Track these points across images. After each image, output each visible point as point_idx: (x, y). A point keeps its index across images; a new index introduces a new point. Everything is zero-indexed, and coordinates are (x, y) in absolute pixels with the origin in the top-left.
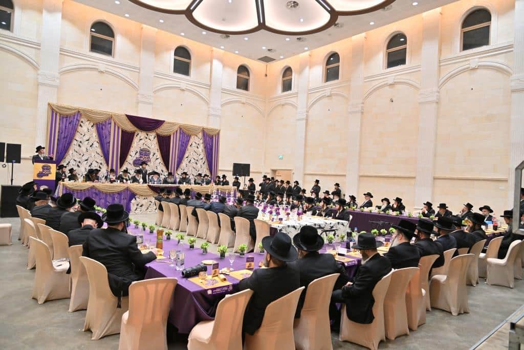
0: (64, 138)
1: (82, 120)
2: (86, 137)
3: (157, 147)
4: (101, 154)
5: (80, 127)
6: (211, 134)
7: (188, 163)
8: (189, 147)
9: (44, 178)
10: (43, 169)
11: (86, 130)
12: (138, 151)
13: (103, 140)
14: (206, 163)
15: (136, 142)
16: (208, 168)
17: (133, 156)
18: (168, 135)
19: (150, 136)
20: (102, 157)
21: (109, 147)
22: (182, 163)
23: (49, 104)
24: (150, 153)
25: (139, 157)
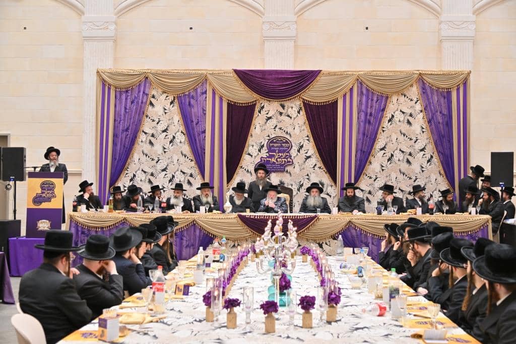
0: (123, 131)
1: (154, 92)
2: (163, 125)
3: (307, 131)
4: (192, 157)
5: (150, 108)
6: (443, 85)
7: (385, 163)
8: (385, 123)
9: (44, 205)
10: (42, 188)
11: (161, 112)
12: (263, 145)
13: (193, 129)
14: (436, 160)
15: (259, 125)
16: (442, 172)
17: (254, 155)
18: (329, 101)
19: (290, 109)
20: (193, 163)
21: (204, 139)
22: (370, 163)
23: (98, 72)
24: (292, 146)
25: (268, 157)
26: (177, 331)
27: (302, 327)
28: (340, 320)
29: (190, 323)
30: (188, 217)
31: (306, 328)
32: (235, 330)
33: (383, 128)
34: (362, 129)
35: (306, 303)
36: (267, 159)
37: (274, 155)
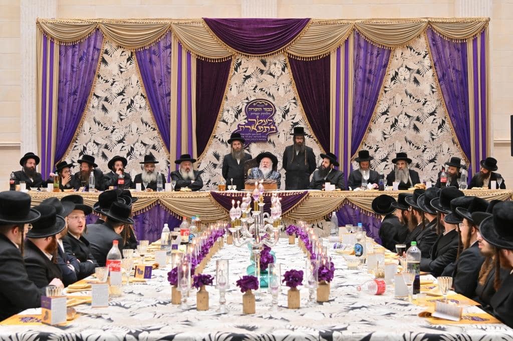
0: (70, 94)
1: (107, 47)
2: (116, 89)
3: (293, 92)
4: (154, 125)
5: (103, 66)
6: (457, 35)
7: (388, 130)
8: (387, 82)
11: (116, 70)
12: (241, 110)
13: (155, 91)
14: (448, 126)
15: (236, 85)
16: (456, 140)
17: (229, 122)
18: (320, 56)
19: (273, 66)
20: (156, 132)
21: (169, 104)
22: (370, 130)
23: (38, 23)
24: (275, 111)
25: (247, 124)
26: (137, 314)
27: (287, 308)
28: (333, 300)
29: (153, 306)
30: (151, 196)
31: (293, 308)
32: (207, 311)
33: (385, 87)
34: (360, 89)
35: (292, 278)
36: (246, 127)
37: (254, 121)
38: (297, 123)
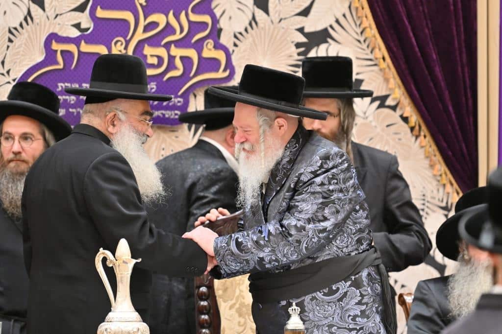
36: (86, 48)
37: (125, 22)
38: (323, 36)
